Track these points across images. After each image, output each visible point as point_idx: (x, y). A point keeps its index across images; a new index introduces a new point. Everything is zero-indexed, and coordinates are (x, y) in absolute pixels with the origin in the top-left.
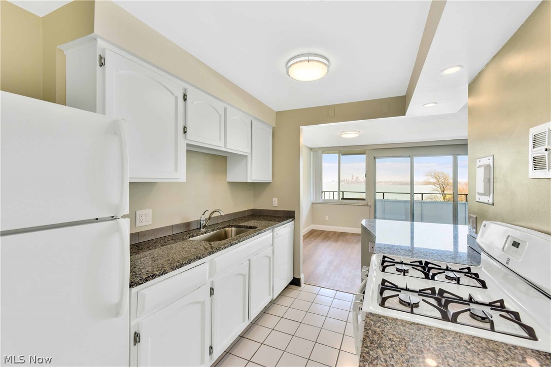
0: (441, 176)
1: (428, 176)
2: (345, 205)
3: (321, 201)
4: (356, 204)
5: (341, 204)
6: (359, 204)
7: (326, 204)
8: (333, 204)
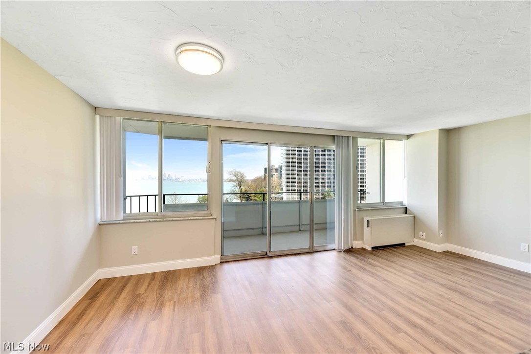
2: (172, 220)
3: (122, 219)
4: (192, 218)
5: (164, 219)
6: (198, 218)
7: (134, 222)
8: (149, 222)
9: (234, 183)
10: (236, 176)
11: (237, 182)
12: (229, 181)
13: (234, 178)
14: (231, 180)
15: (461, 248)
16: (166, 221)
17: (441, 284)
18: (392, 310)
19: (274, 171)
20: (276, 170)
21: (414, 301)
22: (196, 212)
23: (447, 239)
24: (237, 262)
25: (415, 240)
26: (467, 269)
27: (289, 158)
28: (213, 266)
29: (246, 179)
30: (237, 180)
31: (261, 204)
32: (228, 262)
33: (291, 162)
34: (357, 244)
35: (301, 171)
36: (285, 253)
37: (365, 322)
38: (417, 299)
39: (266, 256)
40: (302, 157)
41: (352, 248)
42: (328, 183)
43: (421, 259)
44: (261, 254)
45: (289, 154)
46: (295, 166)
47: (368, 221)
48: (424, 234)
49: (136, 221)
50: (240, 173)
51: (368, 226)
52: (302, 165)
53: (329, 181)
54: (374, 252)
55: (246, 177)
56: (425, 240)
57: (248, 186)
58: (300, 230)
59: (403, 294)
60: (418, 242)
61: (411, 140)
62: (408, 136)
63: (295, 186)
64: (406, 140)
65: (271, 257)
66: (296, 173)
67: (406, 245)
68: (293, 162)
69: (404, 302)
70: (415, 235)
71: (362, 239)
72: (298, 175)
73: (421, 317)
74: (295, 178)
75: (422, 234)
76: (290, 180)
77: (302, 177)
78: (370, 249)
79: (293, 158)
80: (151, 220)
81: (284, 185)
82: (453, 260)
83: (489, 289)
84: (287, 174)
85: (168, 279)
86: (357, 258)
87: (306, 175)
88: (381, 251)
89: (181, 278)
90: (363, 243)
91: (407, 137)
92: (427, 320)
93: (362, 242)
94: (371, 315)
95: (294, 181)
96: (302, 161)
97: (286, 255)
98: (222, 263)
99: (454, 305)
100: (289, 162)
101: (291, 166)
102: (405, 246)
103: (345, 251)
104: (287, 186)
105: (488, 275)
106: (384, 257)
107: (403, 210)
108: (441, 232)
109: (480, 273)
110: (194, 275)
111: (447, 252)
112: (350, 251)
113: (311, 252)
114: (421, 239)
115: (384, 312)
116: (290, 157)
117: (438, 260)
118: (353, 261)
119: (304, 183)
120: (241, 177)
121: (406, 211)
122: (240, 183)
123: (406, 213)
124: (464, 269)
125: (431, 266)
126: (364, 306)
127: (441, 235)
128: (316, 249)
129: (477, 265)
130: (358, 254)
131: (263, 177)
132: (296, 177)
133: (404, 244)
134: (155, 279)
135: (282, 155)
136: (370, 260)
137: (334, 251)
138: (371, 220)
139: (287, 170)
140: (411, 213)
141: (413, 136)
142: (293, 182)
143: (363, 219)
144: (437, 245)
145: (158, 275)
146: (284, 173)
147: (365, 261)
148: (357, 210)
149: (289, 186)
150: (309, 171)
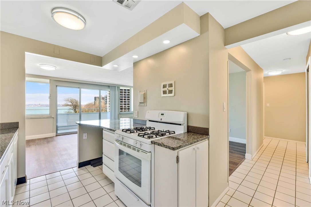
0: (74, 101)
1: (67, 101)
9: (70, 107)
10: (71, 102)
11: (72, 107)
12: (66, 106)
13: (70, 104)
14: (68, 105)
19: (101, 99)
20: (103, 98)
28: (52, 137)
30: (72, 105)
32: (60, 135)
50: (75, 100)
98: (56, 136)
120: (76, 103)
122: (75, 107)
131: (93, 103)
150: (124, 99)
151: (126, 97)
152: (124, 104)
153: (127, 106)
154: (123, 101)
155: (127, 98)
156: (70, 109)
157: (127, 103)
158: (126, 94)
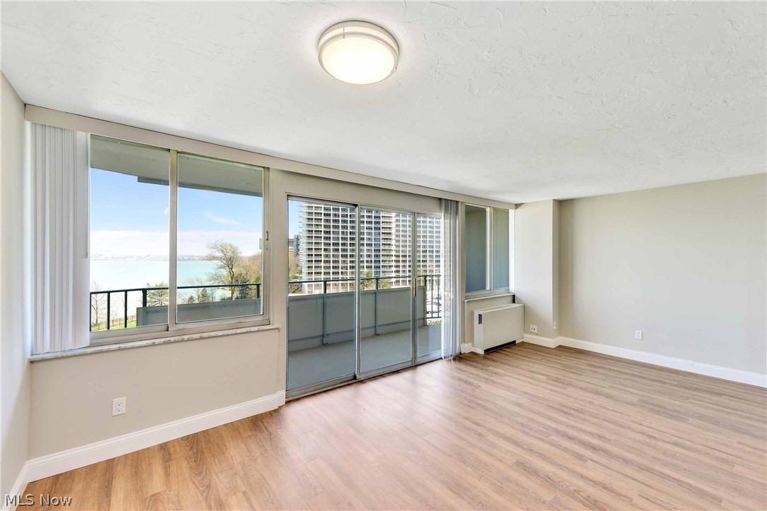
0: (229, 248)
1: (213, 248)
2: (201, 338)
3: (88, 345)
4: (239, 331)
5: (186, 337)
6: (249, 329)
7: (120, 349)
8: (154, 345)
9: (220, 263)
10: (222, 251)
11: (224, 261)
12: (210, 260)
13: (219, 254)
14: (214, 258)
15: (573, 340)
16: (189, 340)
17: (581, 388)
18: (558, 432)
21: (570, 414)
22: (243, 320)
23: (561, 331)
24: (313, 397)
25: (525, 335)
26: (592, 366)
27: (312, 225)
28: (275, 411)
29: (242, 255)
30: (225, 258)
31: (321, 298)
32: (298, 399)
33: (315, 231)
34: (466, 348)
35: (330, 244)
36: (381, 372)
37: (542, 456)
38: (572, 412)
39: (354, 381)
40: (332, 224)
41: (460, 353)
42: (367, 261)
43: (542, 359)
44: (348, 379)
45: (312, 219)
46: (321, 237)
47: (480, 316)
48: (536, 327)
49: (123, 346)
50: (231, 246)
51: (480, 322)
52: (332, 236)
53: (369, 259)
54: (488, 356)
55: (241, 253)
56: (537, 334)
57: (244, 268)
58: (376, 335)
59: (553, 408)
60: (529, 338)
61: (519, 210)
62: (516, 205)
63: (321, 267)
64: (513, 210)
65: (362, 382)
66: (323, 247)
67: (517, 342)
68: (318, 231)
69: (562, 418)
70: (526, 329)
71: (472, 340)
72: (325, 250)
73: (590, 434)
74: (321, 255)
75: (534, 327)
76: (314, 258)
77: (332, 253)
78: (482, 352)
79: (317, 225)
80: (157, 341)
81: (304, 265)
82: (573, 356)
83: (625, 386)
84: (309, 249)
85: (202, 451)
86: (475, 367)
87: (337, 250)
88: (496, 355)
89: (227, 444)
90: (473, 346)
91: (514, 207)
92: (600, 437)
93: (470, 344)
94: (541, 444)
95: (319, 259)
96: (332, 230)
97: (382, 376)
98: (288, 402)
99: (609, 412)
100: (312, 231)
101: (315, 237)
102: (516, 345)
103: (454, 359)
104: (309, 267)
105: (614, 370)
106: (505, 361)
107: (511, 299)
108: (555, 323)
109: (605, 368)
110: (250, 433)
111: (560, 346)
112: (459, 358)
113: (414, 366)
114: (531, 333)
115: (552, 437)
116: (314, 223)
117: (559, 358)
118: (473, 372)
119: (333, 262)
120: (233, 252)
121: (514, 299)
122: (230, 262)
123: (514, 302)
124: (589, 365)
125: (558, 366)
126: (527, 434)
127: (555, 327)
128: (419, 360)
129: (598, 360)
130: (473, 362)
132: (323, 253)
133: (515, 341)
134: (174, 456)
135: (301, 219)
136: (491, 368)
137: (441, 360)
138: (484, 313)
139: (309, 243)
140: (520, 302)
141: (522, 206)
142: (318, 261)
143: (472, 313)
144: (551, 340)
145: (174, 446)
146: (303, 247)
147: (487, 370)
148: (466, 301)
149: (312, 267)
150: (342, 245)
151: (347, 238)
152: (350, 232)
153: (349, 259)
154: (340, 247)
155: (349, 242)
156: (221, 267)
157: (349, 253)
158: (347, 232)
